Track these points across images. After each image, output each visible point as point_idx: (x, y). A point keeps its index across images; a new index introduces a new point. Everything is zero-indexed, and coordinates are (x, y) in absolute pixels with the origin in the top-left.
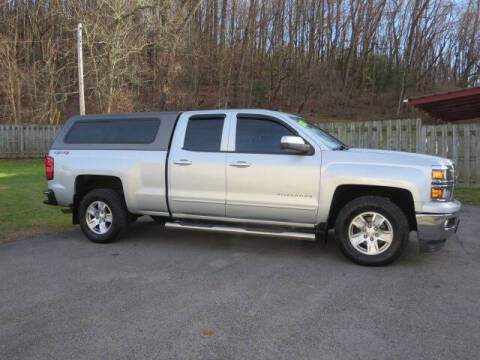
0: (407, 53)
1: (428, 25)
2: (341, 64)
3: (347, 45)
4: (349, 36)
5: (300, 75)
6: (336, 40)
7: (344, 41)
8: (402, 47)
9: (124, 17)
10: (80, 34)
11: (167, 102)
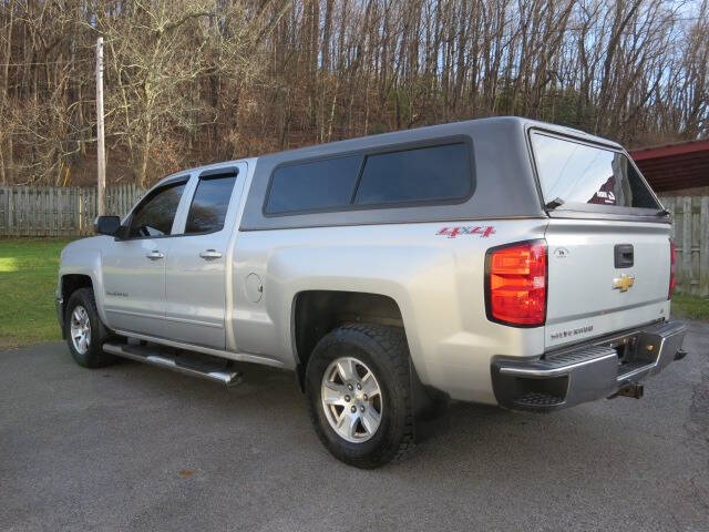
1: (639, 44)
3: (514, 73)
7: (511, 66)
9: (169, 29)
10: (101, 53)
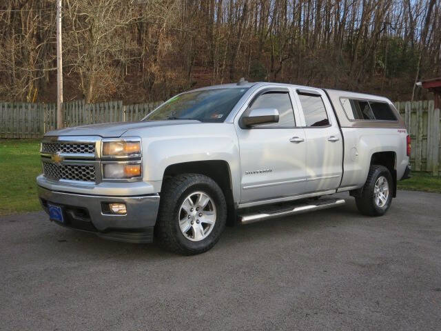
0: (424, 34)
2: (349, 45)
3: (357, 25)
4: (359, 16)
5: (303, 56)
6: (344, 19)
7: (353, 20)
8: (419, 28)
10: (60, 4)
11: (155, 82)
